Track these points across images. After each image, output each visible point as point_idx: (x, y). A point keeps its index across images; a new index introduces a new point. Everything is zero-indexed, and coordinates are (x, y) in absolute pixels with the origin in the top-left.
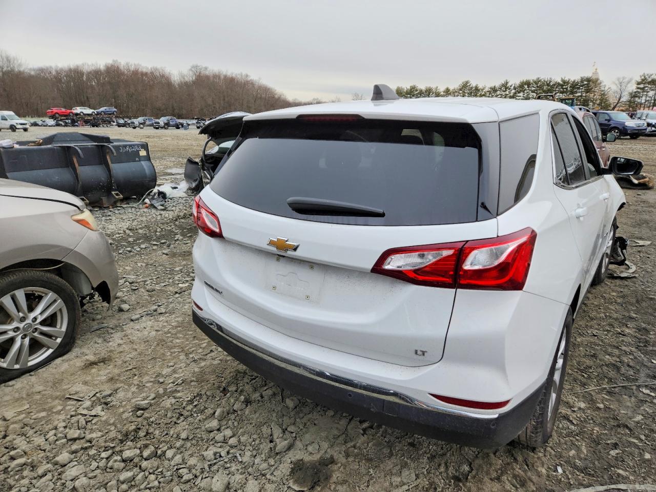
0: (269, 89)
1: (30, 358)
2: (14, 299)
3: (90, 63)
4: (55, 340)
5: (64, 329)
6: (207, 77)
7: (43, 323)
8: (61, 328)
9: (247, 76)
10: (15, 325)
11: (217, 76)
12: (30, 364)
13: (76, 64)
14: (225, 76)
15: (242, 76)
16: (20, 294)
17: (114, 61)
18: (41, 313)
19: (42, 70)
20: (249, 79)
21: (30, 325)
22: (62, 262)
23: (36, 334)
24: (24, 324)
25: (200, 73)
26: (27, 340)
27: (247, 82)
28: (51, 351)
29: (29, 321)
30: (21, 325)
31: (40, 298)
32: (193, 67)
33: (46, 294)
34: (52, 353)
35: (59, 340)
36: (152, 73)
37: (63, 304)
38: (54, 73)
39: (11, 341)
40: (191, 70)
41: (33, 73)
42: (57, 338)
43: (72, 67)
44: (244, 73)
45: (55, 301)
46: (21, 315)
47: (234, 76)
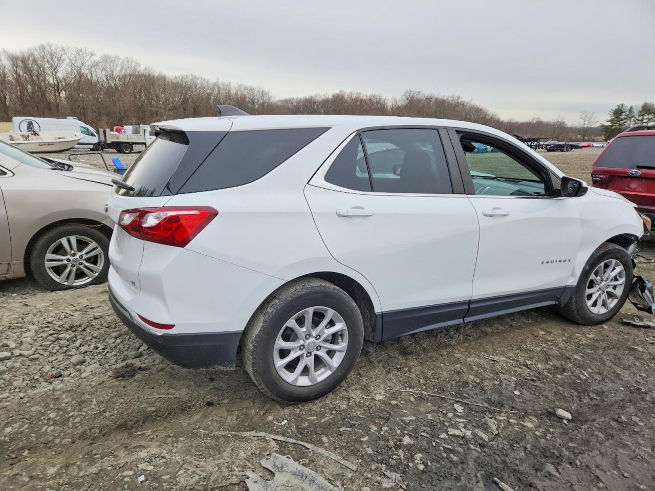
0: (481, 110)
1: (76, 281)
2: (69, 241)
3: (321, 94)
4: (95, 273)
5: (101, 268)
6: (419, 101)
7: (87, 260)
8: (99, 267)
9: (459, 97)
10: (68, 257)
11: (429, 99)
12: (75, 284)
13: (311, 95)
14: (436, 99)
15: (453, 97)
16: (73, 239)
17: (341, 91)
18: (87, 253)
19: (286, 101)
20: (460, 101)
21: (77, 260)
22: (101, 223)
23: (81, 267)
24: (73, 258)
25: (412, 98)
26: (74, 269)
27: (458, 103)
28: (90, 279)
29: (77, 257)
30: (72, 258)
31: (87, 244)
32: (407, 92)
33: (92, 243)
34: (91, 281)
35: (97, 274)
36: (370, 100)
37: (102, 251)
38: (295, 103)
39: (65, 266)
40: (405, 95)
41: (280, 104)
42: (96, 272)
43: (308, 97)
44: (456, 95)
45: (97, 248)
46: (73, 252)
47: (445, 98)
